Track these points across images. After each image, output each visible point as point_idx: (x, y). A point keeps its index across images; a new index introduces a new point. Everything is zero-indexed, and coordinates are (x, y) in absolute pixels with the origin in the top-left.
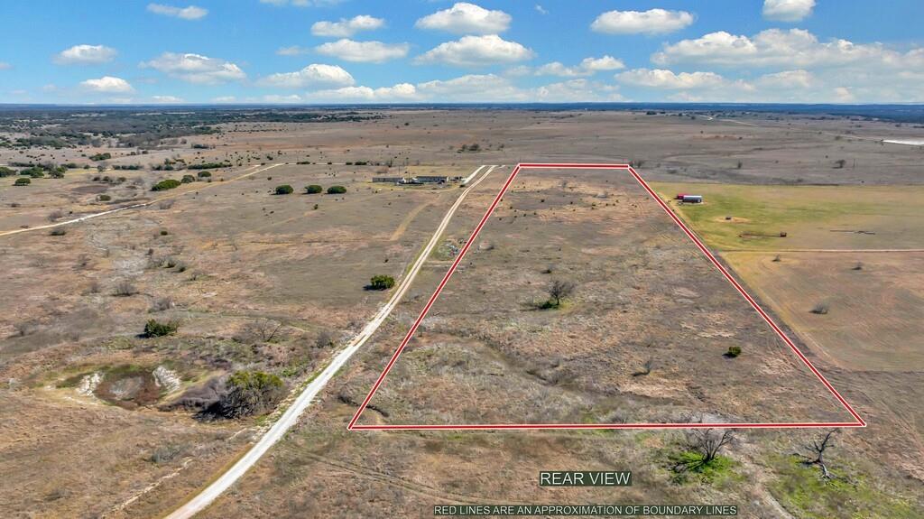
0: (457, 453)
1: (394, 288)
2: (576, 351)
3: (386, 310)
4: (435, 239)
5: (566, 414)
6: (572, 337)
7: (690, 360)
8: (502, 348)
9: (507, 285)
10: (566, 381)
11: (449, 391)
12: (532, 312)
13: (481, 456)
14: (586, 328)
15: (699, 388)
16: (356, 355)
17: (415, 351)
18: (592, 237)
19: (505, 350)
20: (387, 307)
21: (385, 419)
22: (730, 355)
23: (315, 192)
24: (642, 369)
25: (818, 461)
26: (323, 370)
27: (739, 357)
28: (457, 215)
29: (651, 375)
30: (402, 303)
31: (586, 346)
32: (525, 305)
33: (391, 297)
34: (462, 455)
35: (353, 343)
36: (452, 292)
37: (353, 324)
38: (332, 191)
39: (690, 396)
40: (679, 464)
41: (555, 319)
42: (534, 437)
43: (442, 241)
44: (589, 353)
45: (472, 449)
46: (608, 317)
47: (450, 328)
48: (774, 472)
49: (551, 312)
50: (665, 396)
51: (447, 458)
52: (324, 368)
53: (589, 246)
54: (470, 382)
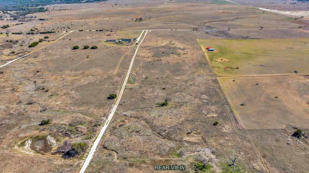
0: (138, 167)
1: (117, 98)
2: (172, 124)
4: (128, 73)
5: (168, 150)
6: (171, 118)
7: (204, 127)
9: (152, 96)
10: (168, 137)
11: (135, 143)
12: (159, 107)
13: (144, 168)
14: (174, 114)
15: (205, 138)
16: (107, 129)
17: (124, 126)
18: (178, 71)
19: (151, 124)
20: (115, 106)
21: (117, 155)
22: (215, 125)
23: (87, 48)
24: (190, 131)
25: (233, 165)
26: (98, 136)
27: (218, 125)
28: (135, 60)
29: (192, 134)
30: (120, 105)
31: (175, 121)
32: (156, 104)
33: (116, 102)
34: (139, 168)
35: (106, 123)
36: (135, 99)
37: (105, 115)
38: (93, 48)
39: (202, 141)
40: (197, 168)
41: (166, 111)
42: (159, 160)
43: (131, 74)
44: (175, 125)
45: (142, 165)
46: (182, 109)
47: (135, 116)
48: (221, 169)
49: (165, 107)
50: (196, 141)
51: (135, 169)
52: (98, 135)
53: (177, 75)
54: (141, 139)
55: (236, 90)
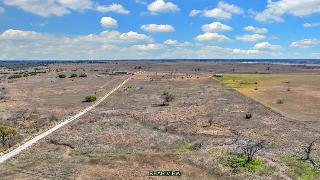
0: (107, 164)
1: (96, 101)
2: (176, 119)
3: (89, 109)
4: (118, 87)
5: (171, 143)
6: (174, 114)
7: (229, 120)
8: (141, 120)
9: (146, 99)
10: (171, 130)
11: (110, 136)
12: (157, 107)
13: (121, 165)
14: (180, 111)
15: (236, 130)
16: (68, 124)
17: (98, 122)
18: (182, 85)
19: (142, 120)
20: (90, 107)
21: (72, 150)
23: (74, 77)
24: (207, 124)
25: (307, 159)
26: (47, 130)
27: (251, 118)
28: (129, 81)
29: (212, 126)
30: (98, 106)
31: (180, 117)
32: (153, 105)
33: (93, 104)
34: (110, 165)
35: (69, 120)
36: (121, 102)
37: (71, 113)
38: (81, 76)
39: (232, 134)
40: (233, 163)
41: (167, 109)
42: (153, 155)
43: (122, 87)
44: (182, 120)
45: (117, 162)
46: (190, 107)
47: (118, 113)
48: (286, 165)
49: (165, 107)
50: (220, 134)
51: (101, 167)
52: (49, 130)
53: (181, 87)
54: (121, 132)
55: (262, 94)
